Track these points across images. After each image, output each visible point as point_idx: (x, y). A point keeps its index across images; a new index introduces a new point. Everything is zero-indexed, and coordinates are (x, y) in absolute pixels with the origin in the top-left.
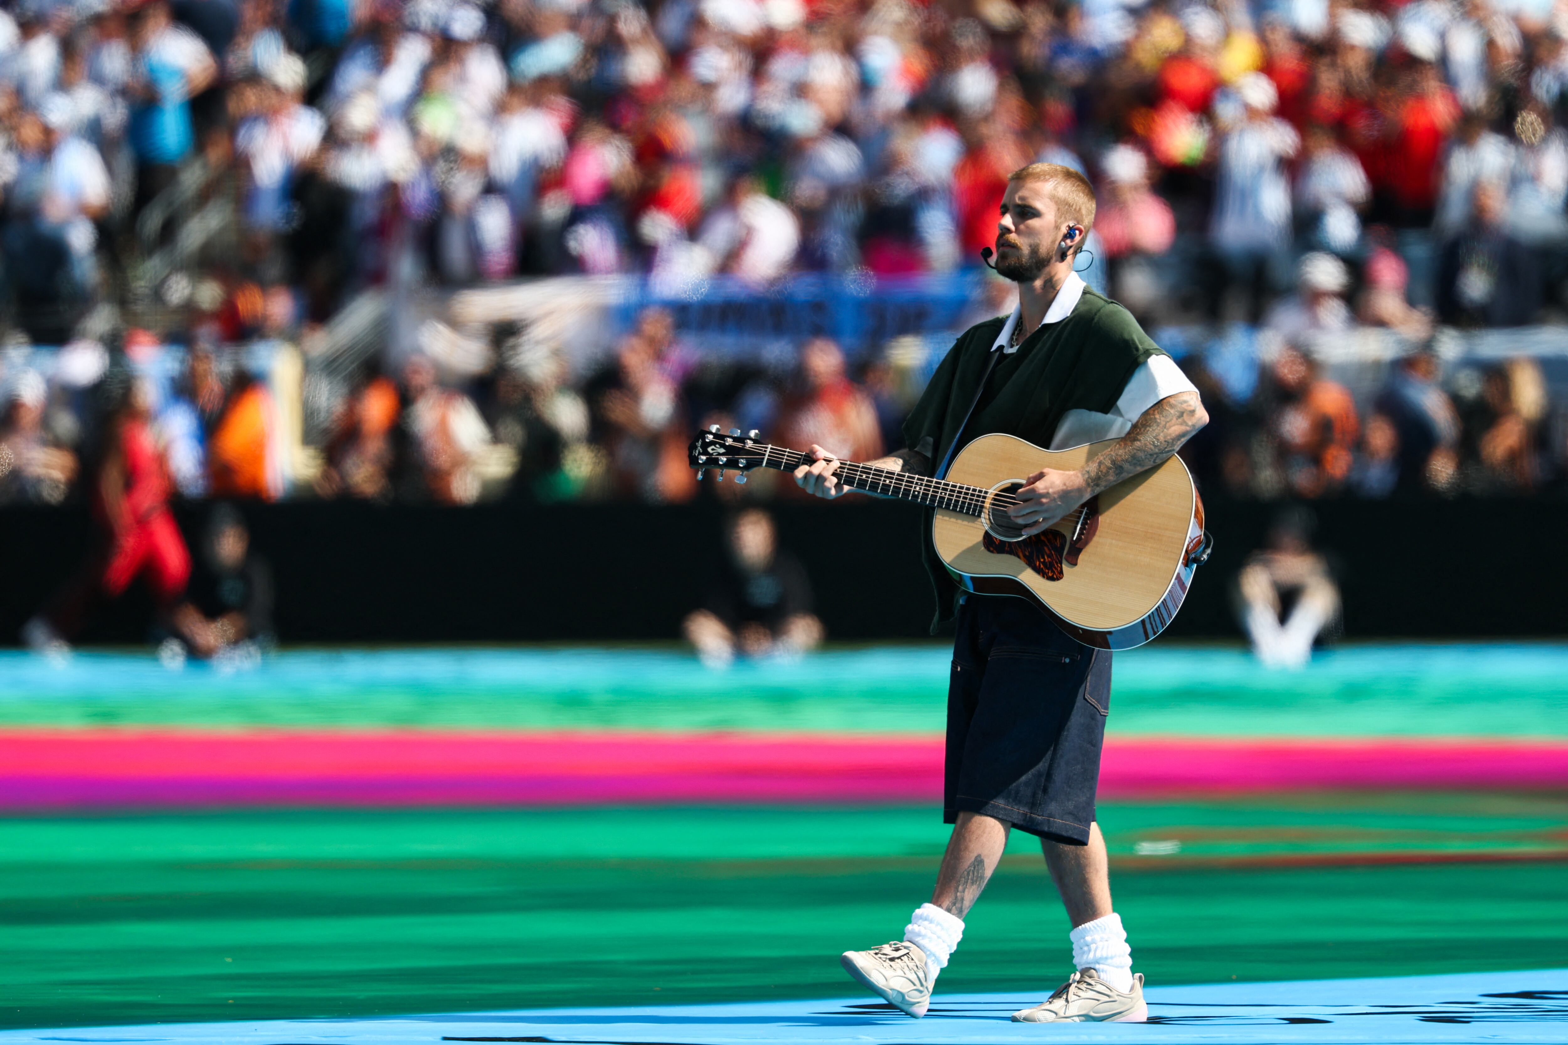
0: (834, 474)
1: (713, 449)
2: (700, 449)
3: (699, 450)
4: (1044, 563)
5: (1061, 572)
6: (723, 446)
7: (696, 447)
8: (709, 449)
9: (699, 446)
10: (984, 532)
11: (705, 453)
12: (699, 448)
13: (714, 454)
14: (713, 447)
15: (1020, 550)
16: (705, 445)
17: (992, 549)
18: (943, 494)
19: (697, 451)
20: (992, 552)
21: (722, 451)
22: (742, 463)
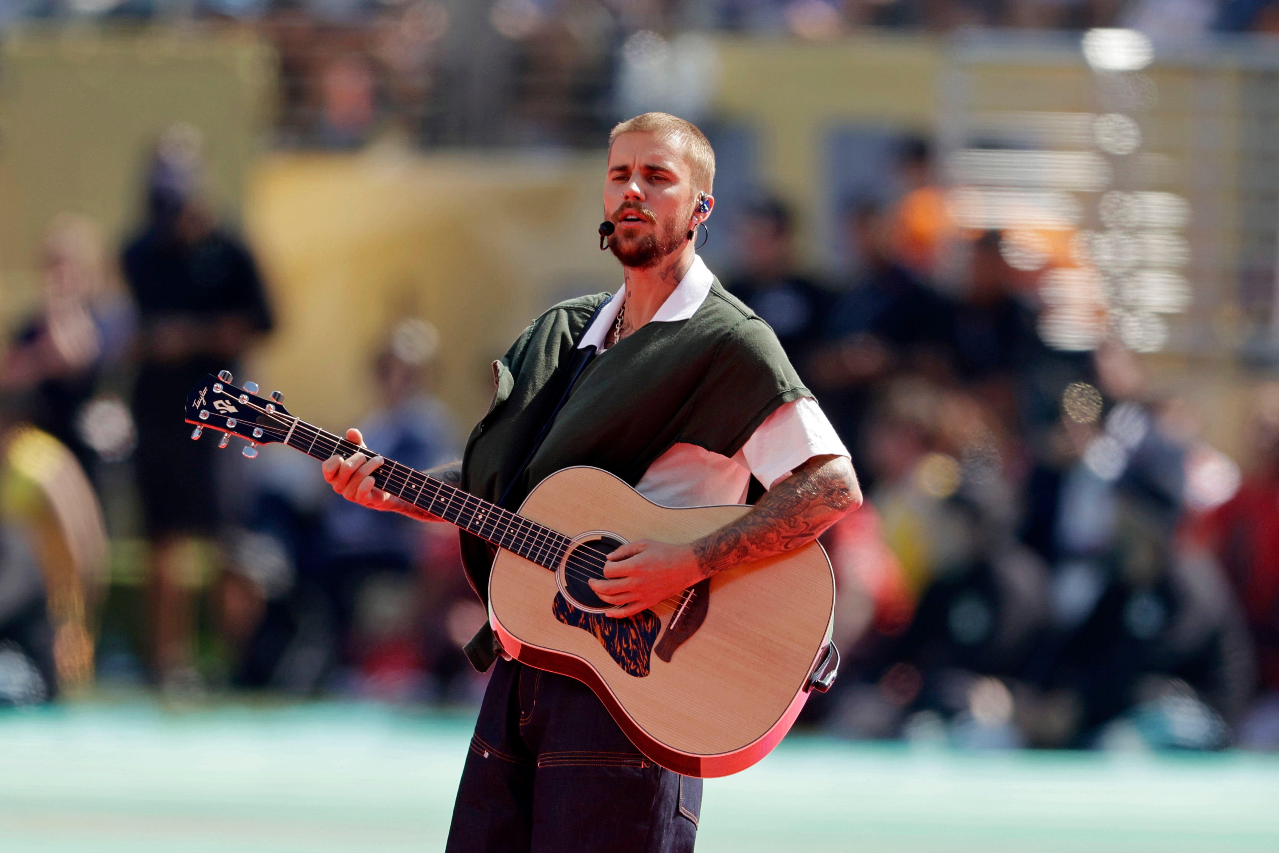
0: (374, 474)
1: (221, 405)
2: (204, 401)
3: (202, 401)
4: (627, 651)
5: (647, 667)
6: (234, 403)
7: (198, 397)
8: (216, 404)
9: (203, 395)
10: (556, 592)
11: (210, 407)
12: (203, 398)
13: (222, 412)
14: (221, 402)
15: (598, 626)
16: (212, 397)
17: (562, 617)
18: (512, 531)
19: (199, 402)
20: (562, 621)
21: (232, 409)
22: (257, 433)
